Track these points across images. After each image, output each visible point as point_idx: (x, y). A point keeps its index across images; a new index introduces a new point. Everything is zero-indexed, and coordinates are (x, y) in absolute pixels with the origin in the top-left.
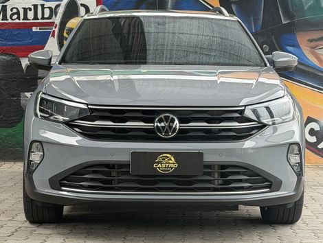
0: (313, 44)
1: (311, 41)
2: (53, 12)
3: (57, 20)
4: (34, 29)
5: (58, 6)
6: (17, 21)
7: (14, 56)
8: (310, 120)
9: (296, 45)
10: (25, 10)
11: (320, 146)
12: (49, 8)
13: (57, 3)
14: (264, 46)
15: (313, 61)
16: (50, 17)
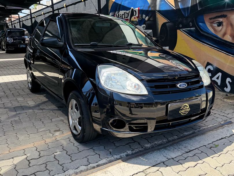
0: (212, 21)
1: (210, 19)
2: (128, 14)
3: (129, 18)
5: (129, 12)
8: (208, 64)
9: (204, 22)
10: (122, 14)
11: (213, 79)
12: (127, 13)
13: (129, 11)
14: (191, 23)
15: (212, 30)
16: (127, 17)
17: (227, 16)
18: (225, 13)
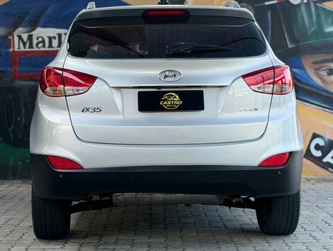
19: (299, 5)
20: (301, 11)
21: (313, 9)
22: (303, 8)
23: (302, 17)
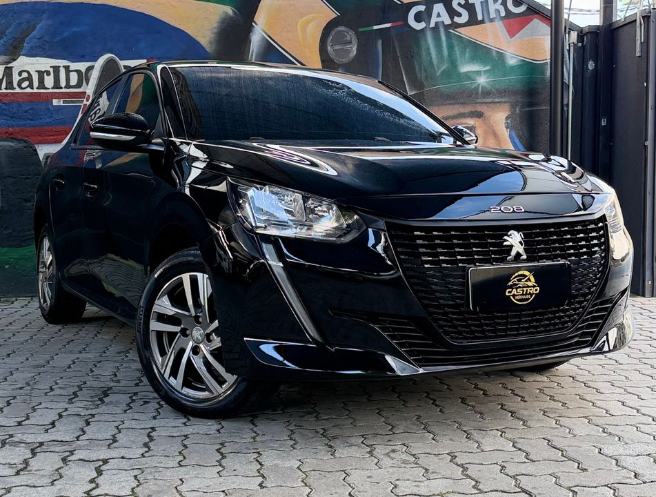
1: (446, 118)
2: (83, 77)
3: (90, 89)
4: (55, 102)
5: (90, 69)
6: (29, 90)
7: (25, 142)
12: (78, 72)
13: (89, 64)
16: (79, 85)
17: (483, 113)
18: (479, 108)
19: (423, 30)
20: (426, 40)
21: (443, 38)
22: (429, 36)
23: (428, 49)
